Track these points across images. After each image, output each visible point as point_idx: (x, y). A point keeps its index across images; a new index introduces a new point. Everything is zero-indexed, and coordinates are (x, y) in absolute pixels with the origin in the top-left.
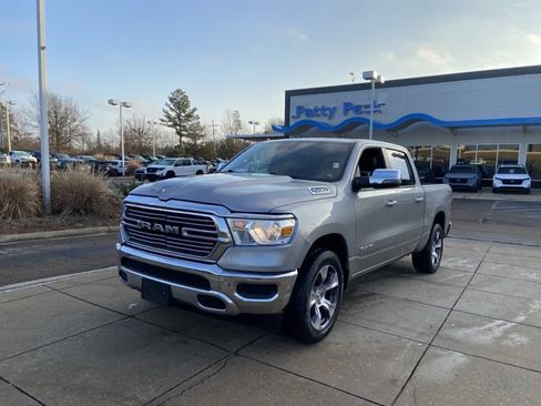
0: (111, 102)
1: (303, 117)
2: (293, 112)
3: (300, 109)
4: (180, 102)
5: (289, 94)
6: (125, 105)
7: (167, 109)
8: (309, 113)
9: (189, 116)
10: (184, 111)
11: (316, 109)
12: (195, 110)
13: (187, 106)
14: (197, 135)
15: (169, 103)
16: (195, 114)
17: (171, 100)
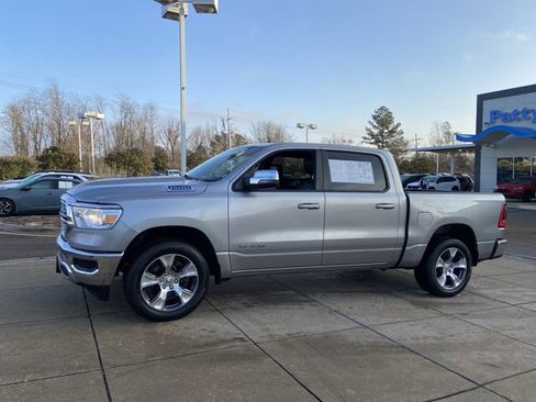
0: (299, 126)
1: (499, 122)
2: (486, 118)
3: (495, 114)
4: (383, 120)
5: (482, 99)
6: (311, 127)
7: (370, 127)
8: (506, 117)
9: (392, 132)
10: (387, 128)
11: (516, 113)
12: (399, 125)
13: (390, 122)
14: (400, 151)
15: (372, 120)
16: (399, 129)
17: (375, 118)
